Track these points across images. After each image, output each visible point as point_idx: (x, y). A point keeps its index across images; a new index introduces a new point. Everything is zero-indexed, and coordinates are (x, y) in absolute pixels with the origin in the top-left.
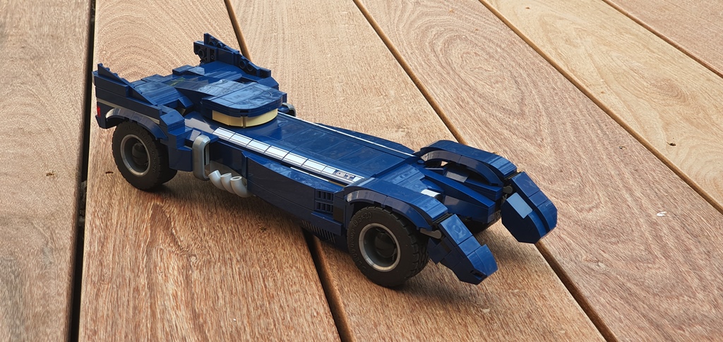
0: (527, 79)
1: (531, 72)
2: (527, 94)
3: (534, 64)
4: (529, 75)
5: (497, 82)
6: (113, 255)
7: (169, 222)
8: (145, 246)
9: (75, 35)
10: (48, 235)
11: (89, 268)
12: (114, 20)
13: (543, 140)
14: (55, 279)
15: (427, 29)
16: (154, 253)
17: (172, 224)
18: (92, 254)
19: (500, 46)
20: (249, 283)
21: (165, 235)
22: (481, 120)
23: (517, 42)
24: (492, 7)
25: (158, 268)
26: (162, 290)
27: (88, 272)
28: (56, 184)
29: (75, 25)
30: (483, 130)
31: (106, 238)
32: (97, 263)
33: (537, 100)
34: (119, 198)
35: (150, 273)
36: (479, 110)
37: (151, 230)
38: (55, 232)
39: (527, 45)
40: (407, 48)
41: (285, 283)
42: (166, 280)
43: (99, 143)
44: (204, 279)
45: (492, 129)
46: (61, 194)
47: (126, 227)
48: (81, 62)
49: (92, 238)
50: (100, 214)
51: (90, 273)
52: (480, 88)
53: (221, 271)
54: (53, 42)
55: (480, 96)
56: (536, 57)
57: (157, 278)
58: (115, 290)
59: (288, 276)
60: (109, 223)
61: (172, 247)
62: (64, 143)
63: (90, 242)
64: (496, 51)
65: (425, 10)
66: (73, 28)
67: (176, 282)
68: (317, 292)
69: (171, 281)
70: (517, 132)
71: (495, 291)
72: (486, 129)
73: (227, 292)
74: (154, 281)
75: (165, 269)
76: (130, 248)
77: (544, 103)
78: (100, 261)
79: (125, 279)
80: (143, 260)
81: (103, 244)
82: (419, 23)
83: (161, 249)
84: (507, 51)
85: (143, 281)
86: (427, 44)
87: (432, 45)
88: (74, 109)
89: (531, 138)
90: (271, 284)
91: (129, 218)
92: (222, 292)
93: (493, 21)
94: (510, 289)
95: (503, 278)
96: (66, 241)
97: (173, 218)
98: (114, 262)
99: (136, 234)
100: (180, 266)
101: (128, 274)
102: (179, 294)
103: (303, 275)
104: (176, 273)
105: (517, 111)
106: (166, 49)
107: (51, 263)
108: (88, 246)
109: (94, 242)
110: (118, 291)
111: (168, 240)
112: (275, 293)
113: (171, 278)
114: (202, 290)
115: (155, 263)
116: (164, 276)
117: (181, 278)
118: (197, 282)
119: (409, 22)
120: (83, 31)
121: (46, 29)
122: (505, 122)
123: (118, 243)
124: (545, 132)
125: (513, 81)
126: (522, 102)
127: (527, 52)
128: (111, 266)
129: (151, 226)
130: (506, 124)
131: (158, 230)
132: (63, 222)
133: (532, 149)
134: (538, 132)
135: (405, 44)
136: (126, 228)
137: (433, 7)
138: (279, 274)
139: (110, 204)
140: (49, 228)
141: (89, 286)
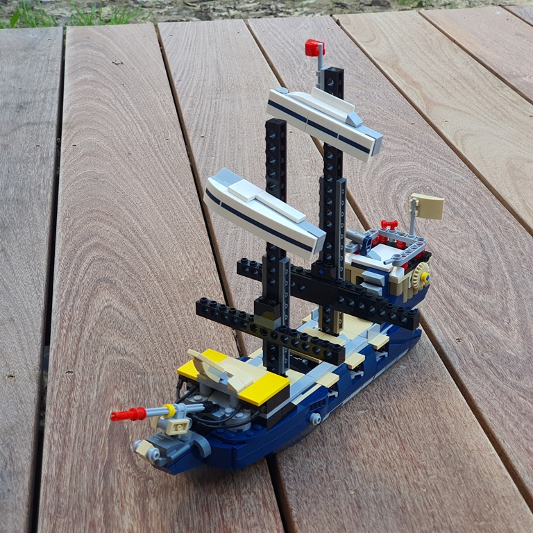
0: (493, 241)
1: (498, 232)
2: (493, 260)
3: (500, 221)
4: (495, 236)
5: (462, 246)
6: (71, 479)
7: (126, 436)
8: (103, 468)
9: (39, 199)
10: (6, 455)
11: (46, 496)
12: (78, 178)
13: (510, 321)
14: (12, 512)
15: (391, 178)
16: (111, 476)
17: (130, 437)
18: (50, 479)
19: (466, 200)
20: (206, 514)
21: (123, 452)
22: (445, 297)
23: (483, 193)
24: (457, 147)
25: (115, 496)
26: (118, 525)
27: (45, 503)
28: (16, 389)
29: (39, 185)
30: (447, 309)
31: (64, 457)
32: (54, 490)
33: (504, 269)
34: (78, 405)
35: (106, 502)
36: (443, 283)
37: (109, 447)
38: (14, 451)
39: (494, 197)
40: (370, 205)
41: (243, 514)
42: (122, 513)
43: (60, 335)
44: (161, 510)
45: (456, 308)
46: (21, 402)
47: (84, 442)
48: (44, 232)
49: (49, 458)
50: (59, 425)
51: (47, 503)
52: (444, 254)
53: (178, 499)
54: (17, 208)
55: (445, 265)
56: (503, 212)
57: (113, 508)
58: (71, 525)
59: (246, 504)
60: (67, 438)
61: (129, 468)
62: (26, 335)
63: (48, 463)
64: (462, 205)
65: (389, 154)
66: (38, 189)
67: (132, 514)
68: (275, 526)
69: (128, 513)
70: (482, 312)
71: (460, 525)
72: (450, 308)
73: (184, 527)
74: (110, 513)
75: (121, 497)
76: (88, 469)
77: (511, 273)
78: (57, 487)
79: (82, 511)
80: (100, 485)
81: (61, 465)
82: (382, 171)
83: (119, 471)
84: (472, 205)
85: (99, 513)
86: (390, 198)
87: (396, 199)
88: (36, 293)
89: (497, 319)
90: (229, 515)
91: (87, 430)
92: (179, 525)
93: (459, 167)
94: (475, 521)
95: (468, 505)
96: (25, 462)
97: (132, 430)
98: (71, 489)
99: (94, 452)
100: (137, 493)
101: (84, 504)
102: (135, 529)
103: (261, 503)
104: (132, 502)
105: (483, 284)
106: (127, 213)
107: (9, 491)
108: (46, 468)
109: (52, 462)
110: (74, 526)
111: (126, 459)
112: (232, 528)
113: (128, 508)
114: (158, 524)
115: (112, 488)
116: (120, 506)
117: (137, 509)
118: (153, 513)
119: (372, 171)
120: (47, 193)
121: (11, 191)
122: (470, 298)
123: (75, 463)
124: (512, 311)
125: (478, 245)
126: (488, 273)
127: (493, 206)
128: (68, 494)
129: (109, 441)
130: (471, 301)
131: (116, 446)
132: (22, 437)
133: (498, 333)
134: (505, 310)
135: (368, 200)
136: (83, 444)
137: (397, 150)
138: (237, 503)
139: (69, 413)
140: (8, 445)
141: (45, 521)
